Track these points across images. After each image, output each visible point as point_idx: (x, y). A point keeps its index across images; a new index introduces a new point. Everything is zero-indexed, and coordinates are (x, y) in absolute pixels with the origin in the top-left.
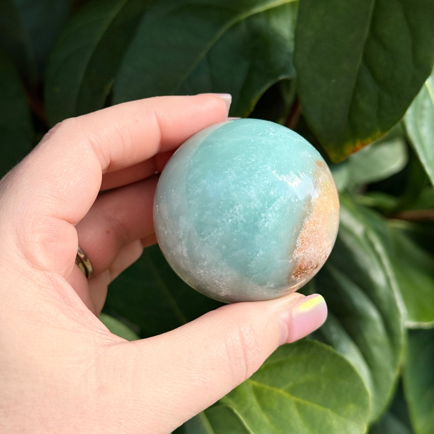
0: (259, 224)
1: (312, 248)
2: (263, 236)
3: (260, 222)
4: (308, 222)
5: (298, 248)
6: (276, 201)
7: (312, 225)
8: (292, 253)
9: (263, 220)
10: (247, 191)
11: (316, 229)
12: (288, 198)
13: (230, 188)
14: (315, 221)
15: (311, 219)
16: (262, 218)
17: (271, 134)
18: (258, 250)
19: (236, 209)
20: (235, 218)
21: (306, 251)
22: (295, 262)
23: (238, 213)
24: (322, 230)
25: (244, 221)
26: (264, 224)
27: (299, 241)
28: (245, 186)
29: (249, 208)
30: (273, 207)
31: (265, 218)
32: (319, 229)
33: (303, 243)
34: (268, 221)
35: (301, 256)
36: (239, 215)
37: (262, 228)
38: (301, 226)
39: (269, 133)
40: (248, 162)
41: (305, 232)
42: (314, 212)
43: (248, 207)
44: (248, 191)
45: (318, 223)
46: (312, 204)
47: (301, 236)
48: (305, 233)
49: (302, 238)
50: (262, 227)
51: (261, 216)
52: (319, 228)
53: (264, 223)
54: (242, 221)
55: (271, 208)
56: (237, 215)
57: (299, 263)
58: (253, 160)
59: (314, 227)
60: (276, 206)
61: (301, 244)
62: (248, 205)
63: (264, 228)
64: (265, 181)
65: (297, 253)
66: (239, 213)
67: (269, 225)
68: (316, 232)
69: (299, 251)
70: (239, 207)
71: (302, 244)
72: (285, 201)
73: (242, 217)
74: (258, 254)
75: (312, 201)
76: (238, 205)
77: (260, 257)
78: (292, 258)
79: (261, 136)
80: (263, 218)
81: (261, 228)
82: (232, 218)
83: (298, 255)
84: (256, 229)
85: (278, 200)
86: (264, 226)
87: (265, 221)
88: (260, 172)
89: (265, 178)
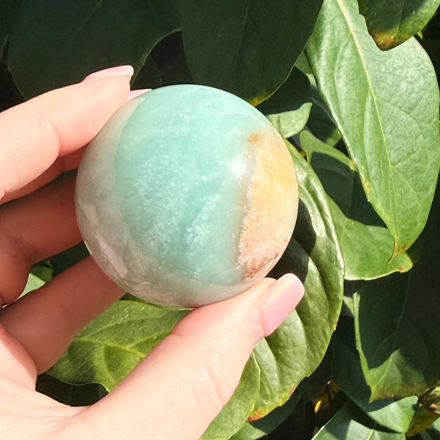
0: (187, 241)
1: (262, 246)
2: (195, 253)
3: (187, 238)
4: (248, 221)
5: (242, 254)
6: (202, 209)
7: (253, 223)
8: (236, 260)
9: (191, 235)
10: (164, 206)
11: (261, 224)
12: (215, 201)
13: (145, 204)
14: (257, 217)
15: (251, 217)
16: (189, 234)
17: (186, 117)
18: (193, 268)
19: (156, 229)
20: (157, 240)
21: (254, 252)
22: (245, 266)
23: (159, 233)
24: (269, 221)
25: (169, 241)
26: (193, 240)
27: (242, 246)
28: (161, 199)
29: (171, 225)
30: (199, 218)
31: (193, 232)
32: (265, 223)
33: (247, 246)
34: (197, 235)
35: (250, 259)
36: (161, 235)
37: (192, 245)
38: (241, 228)
39: (183, 117)
40: (160, 168)
41: (248, 233)
42: (254, 208)
43: (169, 224)
44: (166, 205)
45: (262, 217)
46: (250, 199)
47: (243, 240)
48: (246, 234)
49: (244, 241)
50: (191, 243)
51: (188, 231)
52: (265, 221)
53: (193, 238)
54: (166, 242)
55: (197, 219)
56: (159, 236)
57: (249, 266)
58: (166, 163)
59: (258, 224)
60: (204, 215)
61: (245, 248)
62: (169, 222)
63: (194, 244)
64: (184, 189)
65: (244, 258)
66: (161, 233)
67: (199, 240)
68: (262, 229)
69: (245, 255)
70: (160, 225)
71: (246, 248)
72: (213, 207)
73: (165, 237)
74: (195, 272)
75: (248, 195)
76: (157, 223)
77: (199, 274)
78: (239, 264)
79: (173, 124)
80: (191, 234)
81: (190, 245)
82: (153, 239)
83: (243, 260)
84: (185, 247)
85: (205, 208)
86: (194, 242)
87: (194, 237)
88: (176, 178)
89: (183, 184)
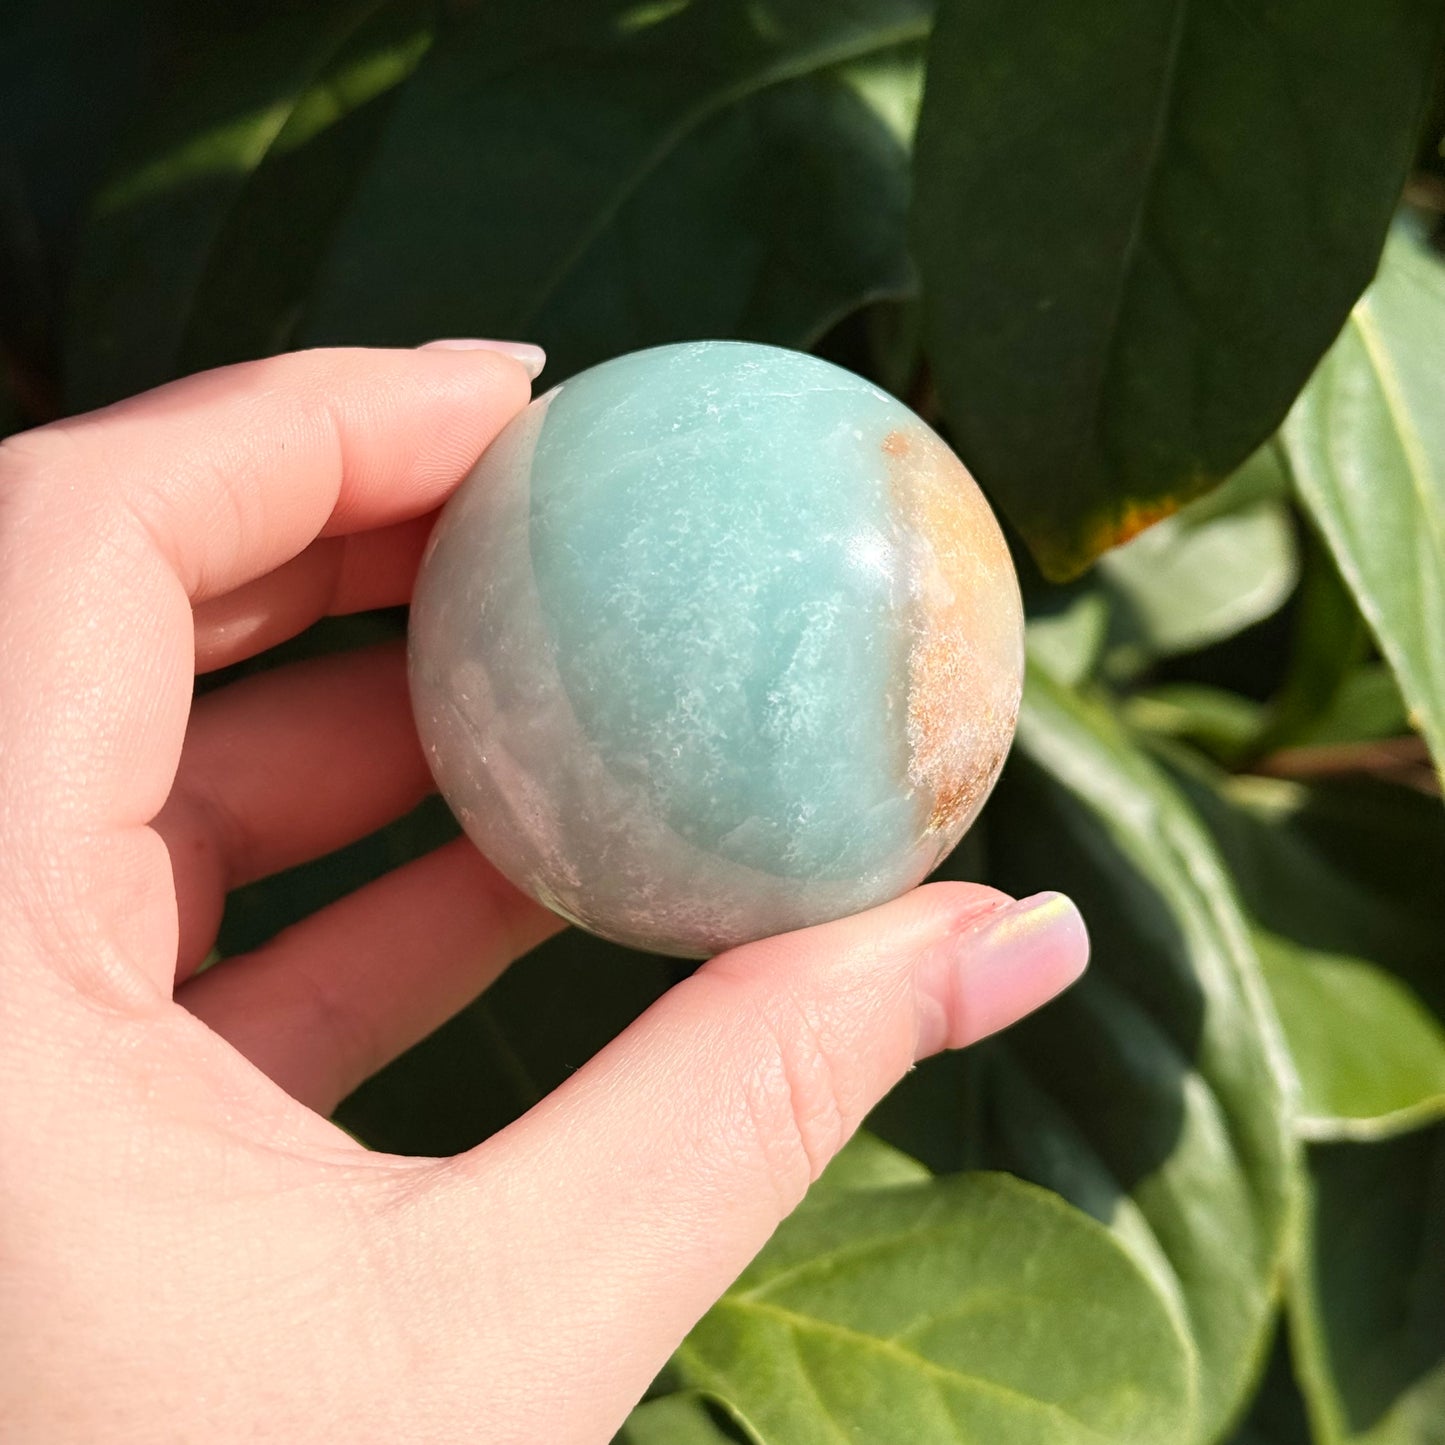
0: (773, 729)
1: (962, 728)
2: (796, 760)
3: (772, 721)
4: (921, 659)
5: (917, 750)
6: (800, 637)
7: (936, 662)
8: (902, 770)
9: (781, 712)
10: (699, 641)
11: (954, 667)
12: (833, 612)
13: (644, 647)
14: (942, 647)
15: (928, 647)
16: (775, 708)
17: (712, 409)
18: (796, 804)
19: (684, 707)
20: (691, 738)
21: (946, 745)
22: (924, 790)
23: (695, 718)
24: (973, 659)
25: (723, 735)
26: (786, 725)
27: (914, 729)
28: (687, 625)
29: (722, 692)
30: (797, 661)
31: (785, 702)
32: (964, 662)
33: (928, 728)
34: (798, 708)
35: (936, 767)
36: (699, 723)
37: (787, 739)
38: (903, 679)
39: (703, 408)
40: (671, 543)
41: (925, 691)
42: (931, 621)
43: (719, 689)
44: (703, 639)
45: (954, 646)
46: (918, 597)
47: (914, 712)
48: (923, 696)
49: (919, 716)
50: (783, 734)
51: (771, 702)
52: (963, 658)
53: (786, 720)
54: (716, 739)
55: (793, 665)
56: (694, 726)
57: (937, 787)
58: (685, 529)
59: (946, 666)
60: (809, 654)
61: (922, 735)
62: (717, 684)
63: (791, 737)
64: (746, 588)
65: (921, 763)
66: (699, 718)
67: (803, 722)
68: (957, 678)
69: (925, 755)
70: (694, 697)
71: (925, 733)
72: (828, 627)
73: (712, 727)
74: (800, 818)
75: (913, 589)
76: (685, 692)
77: (810, 823)
78: (911, 784)
79: (680, 432)
80: (781, 707)
81: (783, 740)
82: (681, 739)
83: (922, 768)
84: (770, 745)
85: (808, 633)
86: (791, 731)
87: (789, 715)
88: (720, 563)
89: (742, 576)
